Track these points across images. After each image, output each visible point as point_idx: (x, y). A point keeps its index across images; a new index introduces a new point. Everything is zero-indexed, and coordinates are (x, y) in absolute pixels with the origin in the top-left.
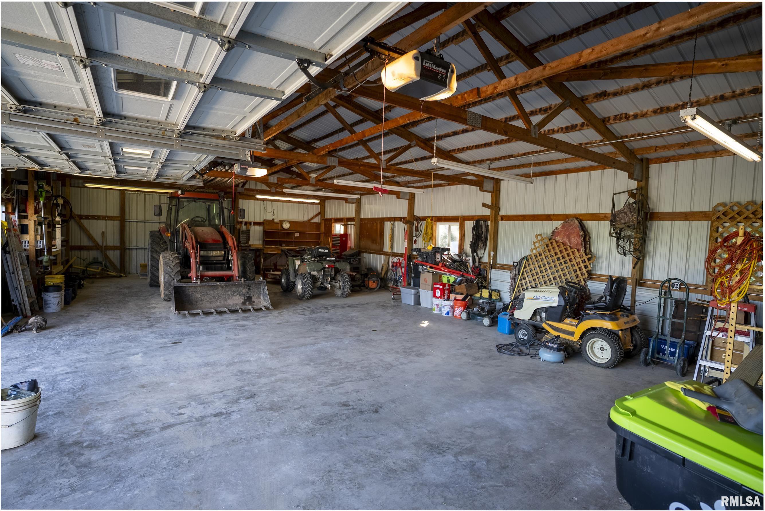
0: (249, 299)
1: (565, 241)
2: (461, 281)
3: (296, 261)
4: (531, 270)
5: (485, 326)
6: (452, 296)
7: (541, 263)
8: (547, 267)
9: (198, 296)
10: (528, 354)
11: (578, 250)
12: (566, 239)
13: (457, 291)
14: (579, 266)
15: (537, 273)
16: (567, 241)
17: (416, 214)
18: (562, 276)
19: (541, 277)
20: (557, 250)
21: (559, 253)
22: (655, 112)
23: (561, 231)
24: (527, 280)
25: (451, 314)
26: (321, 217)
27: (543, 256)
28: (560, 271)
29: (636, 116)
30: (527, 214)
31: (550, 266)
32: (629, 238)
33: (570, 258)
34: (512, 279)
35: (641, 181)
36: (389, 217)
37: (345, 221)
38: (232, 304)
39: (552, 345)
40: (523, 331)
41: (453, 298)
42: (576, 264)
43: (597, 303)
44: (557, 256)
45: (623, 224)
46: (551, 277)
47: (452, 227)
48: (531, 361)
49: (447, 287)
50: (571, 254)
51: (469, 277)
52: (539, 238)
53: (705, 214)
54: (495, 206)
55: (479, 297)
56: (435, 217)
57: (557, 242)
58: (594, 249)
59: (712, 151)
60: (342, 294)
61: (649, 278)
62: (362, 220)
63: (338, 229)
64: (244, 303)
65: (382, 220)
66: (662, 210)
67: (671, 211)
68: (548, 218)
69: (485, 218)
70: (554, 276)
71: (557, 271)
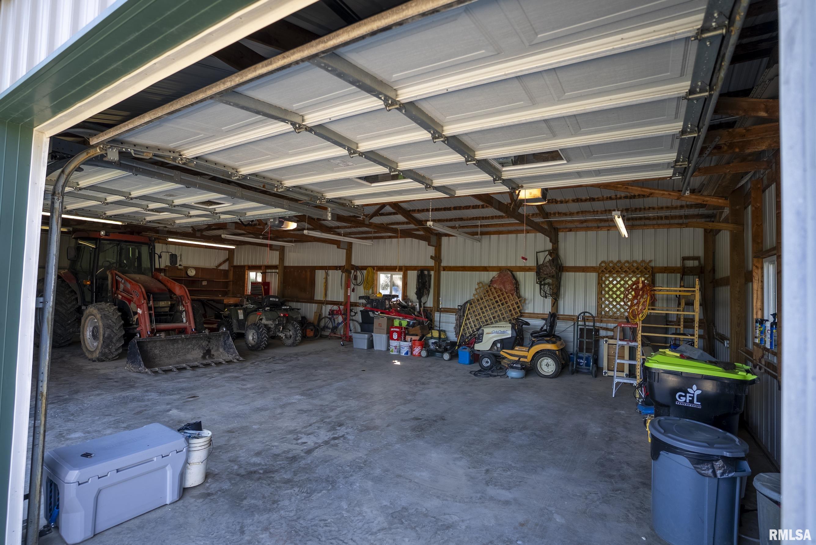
0: (208, 353)
1: (501, 288)
2: (414, 323)
3: (239, 311)
4: (474, 312)
5: (445, 360)
6: (408, 338)
7: (482, 306)
8: (488, 308)
9: (157, 352)
10: (498, 376)
11: (512, 295)
12: (502, 286)
13: (411, 333)
14: (514, 307)
15: (479, 314)
16: (503, 288)
17: (353, 263)
18: (500, 315)
19: (483, 317)
20: (496, 295)
21: (497, 297)
22: (573, 201)
23: (497, 280)
24: (471, 320)
25: (409, 353)
26: (229, 263)
27: (484, 300)
28: (499, 311)
29: (561, 202)
30: (466, 265)
31: (490, 307)
32: (549, 284)
33: (506, 300)
34: (457, 320)
35: (555, 244)
36: (320, 265)
37: (264, 269)
38: (192, 359)
39: (517, 366)
40: (486, 359)
41: (409, 339)
42: (510, 306)
43: (540, 332)
44: (496, 300)
45: (545, 274)
46: (491, 317)
47: (394, 276)
48: (503, 379)
49: (403, 330)
50: (507, 298)
51: (421, 320)
52: (481, 285)
53: (594, 268)
54: (437, 258)
55: (430, 337)
56: (376, 266)
57: (495, 288)
58: (522, 293)
59: (596, 227)
60: (293, 343)
61: (562, 314)
62: (286, 267)
63: (255, 276)
64: (204, 357)
65: (313, 269)
66: (567, 265)
67: (574, 265)
68: (485, 269)
69: (429, 269)
70: (493, 315)
71: (496, 312)
